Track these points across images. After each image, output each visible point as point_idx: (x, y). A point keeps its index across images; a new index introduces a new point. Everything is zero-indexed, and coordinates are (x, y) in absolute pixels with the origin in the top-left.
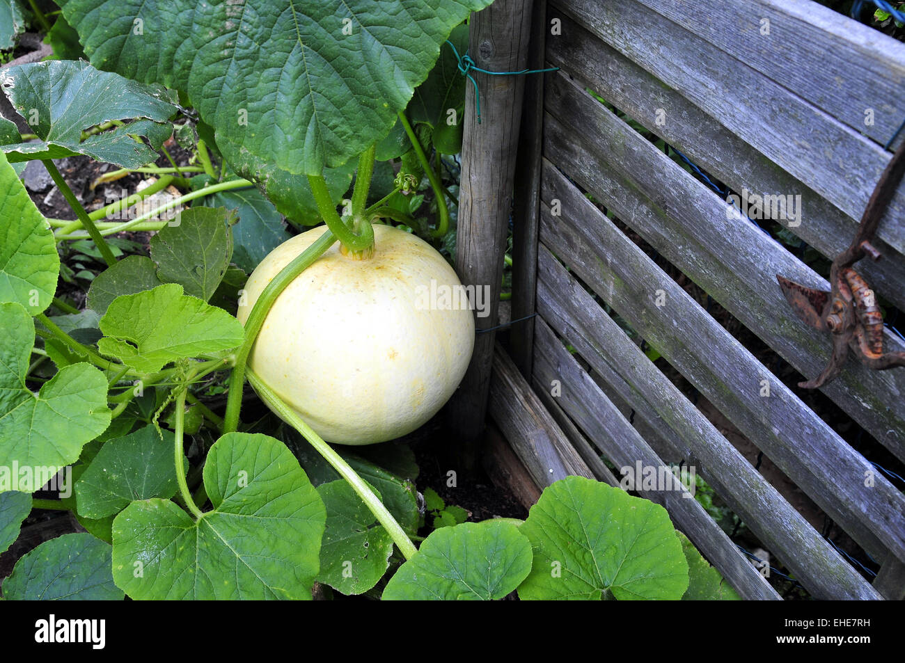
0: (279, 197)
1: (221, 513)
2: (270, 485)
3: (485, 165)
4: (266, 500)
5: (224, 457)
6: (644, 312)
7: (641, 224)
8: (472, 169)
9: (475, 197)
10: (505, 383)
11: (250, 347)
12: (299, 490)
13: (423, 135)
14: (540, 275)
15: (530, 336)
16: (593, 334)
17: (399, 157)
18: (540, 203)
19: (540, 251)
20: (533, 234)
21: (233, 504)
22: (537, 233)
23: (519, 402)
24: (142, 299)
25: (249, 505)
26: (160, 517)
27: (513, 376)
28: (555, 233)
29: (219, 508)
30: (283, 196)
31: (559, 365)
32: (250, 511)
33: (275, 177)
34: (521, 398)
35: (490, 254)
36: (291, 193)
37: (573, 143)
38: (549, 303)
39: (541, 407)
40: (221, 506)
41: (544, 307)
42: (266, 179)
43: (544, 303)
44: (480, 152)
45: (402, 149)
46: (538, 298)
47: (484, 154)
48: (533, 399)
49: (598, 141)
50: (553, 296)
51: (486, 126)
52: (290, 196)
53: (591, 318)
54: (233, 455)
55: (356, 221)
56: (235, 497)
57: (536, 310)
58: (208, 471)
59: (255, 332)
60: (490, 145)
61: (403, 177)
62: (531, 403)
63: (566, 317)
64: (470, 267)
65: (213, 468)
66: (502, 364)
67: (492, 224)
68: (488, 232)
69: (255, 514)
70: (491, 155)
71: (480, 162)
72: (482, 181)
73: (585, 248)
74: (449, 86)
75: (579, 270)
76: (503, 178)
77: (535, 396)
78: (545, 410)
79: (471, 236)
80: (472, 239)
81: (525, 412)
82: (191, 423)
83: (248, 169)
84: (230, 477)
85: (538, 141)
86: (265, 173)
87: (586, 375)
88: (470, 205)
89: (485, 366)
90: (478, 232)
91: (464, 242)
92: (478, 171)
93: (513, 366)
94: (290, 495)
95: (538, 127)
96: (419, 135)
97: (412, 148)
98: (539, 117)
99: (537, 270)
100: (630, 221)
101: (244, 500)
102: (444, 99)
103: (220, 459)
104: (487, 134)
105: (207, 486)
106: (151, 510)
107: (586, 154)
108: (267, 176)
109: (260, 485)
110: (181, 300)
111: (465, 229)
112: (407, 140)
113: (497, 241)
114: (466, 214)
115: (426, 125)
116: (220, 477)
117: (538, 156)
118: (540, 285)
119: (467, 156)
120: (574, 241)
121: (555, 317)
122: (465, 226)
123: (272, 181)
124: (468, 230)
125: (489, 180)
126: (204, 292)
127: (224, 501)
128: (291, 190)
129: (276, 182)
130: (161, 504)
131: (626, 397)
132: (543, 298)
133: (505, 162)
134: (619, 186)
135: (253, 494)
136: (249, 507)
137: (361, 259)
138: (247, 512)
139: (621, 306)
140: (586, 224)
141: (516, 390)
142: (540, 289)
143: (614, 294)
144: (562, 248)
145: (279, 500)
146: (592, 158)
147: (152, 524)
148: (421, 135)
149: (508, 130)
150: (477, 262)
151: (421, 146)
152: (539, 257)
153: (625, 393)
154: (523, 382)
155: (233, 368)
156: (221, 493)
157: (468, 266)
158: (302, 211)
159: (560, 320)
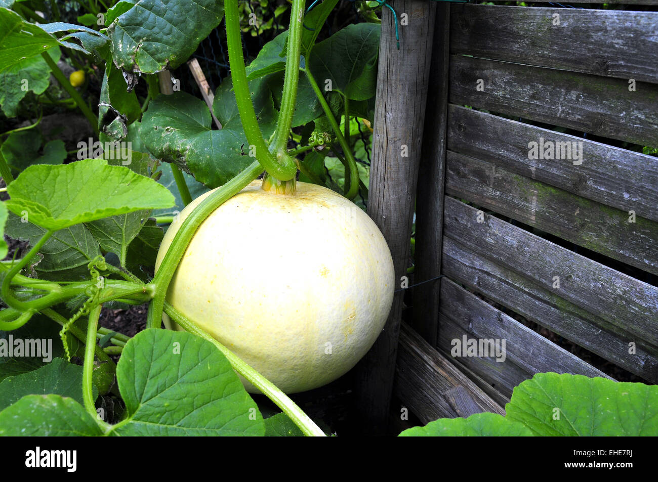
0: (198, 165)
1: (136, 422)
2: (197, 388)
3: (401, 100)
4: (193, 407)
5: (143, 353)
6: (577, 212)
7: (569, 114)
8: (388, 107)
9: (391, 136)
10: (413, 354)
11: (171, 276)
12: (232, 396)
13: (333, 102)
14: (446, 231)
15: (436, 301)
16: (513, 265)
17: (312, 121)
18: (446, 152)
19: (446, 204)
20: (439, 187)
21: (153, 410)
22: (443, 185)
23: (430, 368)
24: (60, 173)
25: (171, 411)
26: (58, 416)
27: (421, 346)
28: (464, 176)
29: (134, 416)
30: (203, 164)
31: (470, 321)
32: (173, 420)
33: (195, 148)
34: (432, 363)
35: (403, 202)
36: (210, 160)
37: (483, 70)
38: (458, 257)
39: (454, 369)
40: (137, 412)
41: (452, 264)
42: (186, 150)
43: (451, 261)
44: (397, 86)
45: (314, 114)
46: (445, 257)
47: (400, 87)
48: (444, 363)
49: (516, 47)
50: (462, 246)
51: (402, 56)
52: (209, 164)
53: (512, 246)
54: (154, 352)
55: (279, 155)
56: (155, 401)
57: (442, 273)
58: (123, 366)
59: (176, 259)
60: (406, 77)
61: (317, 136)
62: (443, 367)
63: (478, 263)
64: (384, 217)
65: (129, 364)
66: (407, 337)
67: (406, 166)
68: (402, 175)
69: (179, 424)
70: (407, 89)
71: (396, 97)
72: (397, 118)
73: (501, 173)
74: (354, 61)
75: (494, 203)
76: (417, 115)
77: (446, 360)
78: (459, 372)
79: (386, 181)
80: (387, 185)
81: (437, 376)
82: (102, 380)
83: (169, 146)
84: (150, 376)
85: (445, 84)
86: (186, 145)
87: (505, 316)
88: (385, 147)
89: (394, 334)
90: (393, 176)
91: (378, 191)
92: (394, 107)
93: (419, 337)
94: (222, 402)
95: (446, 71)
96: (329, 102)
97: (324, 113)
98: (446, 59)
99: (444, 226)
100: (555, 117)
101: (166, 404)
102: (351, 72)
103: (138, 356)
104: (403, 65)
105: (122, 384)
106: (48, 407)
107: (500, 73)
108: (188, 147)
109: (185, 388)
110: (104, 171)
111: (379, 175)
112: (319, 106)
113: (409, 188)
114: (380, 158)
115: (337, 92)
116: (138, 376)
117: (445, 101)
118: (446, 243)
119: (382, 95)
120: (487, 174)
121: (465, 269)
122: (379, 172)
123: (192, 151)
124: (382, 173)
125: (404, 115)
126: (124, 235)
127: (141, 405)
128: (210, 157)
129: (196, 151)
130: (61, 403)
131: (554, 326)
132: (450, 254)
133: (419, 97)
134: (540, 86)
135: (177, 397)
136: (171, 415)
137: (284, 193)
138: (169, 421)
139: (547, 220)
140: (503, 144)
141: (425, 357)
142: (448, 246)
143: (537, 210)
144: (472, 189)
145: (209, 408)
146: (507, 73)
147: (47, 425)
148: (331, 102)
149: (422, 62)
150: (390, 211)
151: (332, 112)
152: (445, 212)
153: (553, 322)
154: (432, 349)
155: (151, 300)
156: (138, 396)
157: (382, 216)
158: (220, 176)
159: (470, 270)
